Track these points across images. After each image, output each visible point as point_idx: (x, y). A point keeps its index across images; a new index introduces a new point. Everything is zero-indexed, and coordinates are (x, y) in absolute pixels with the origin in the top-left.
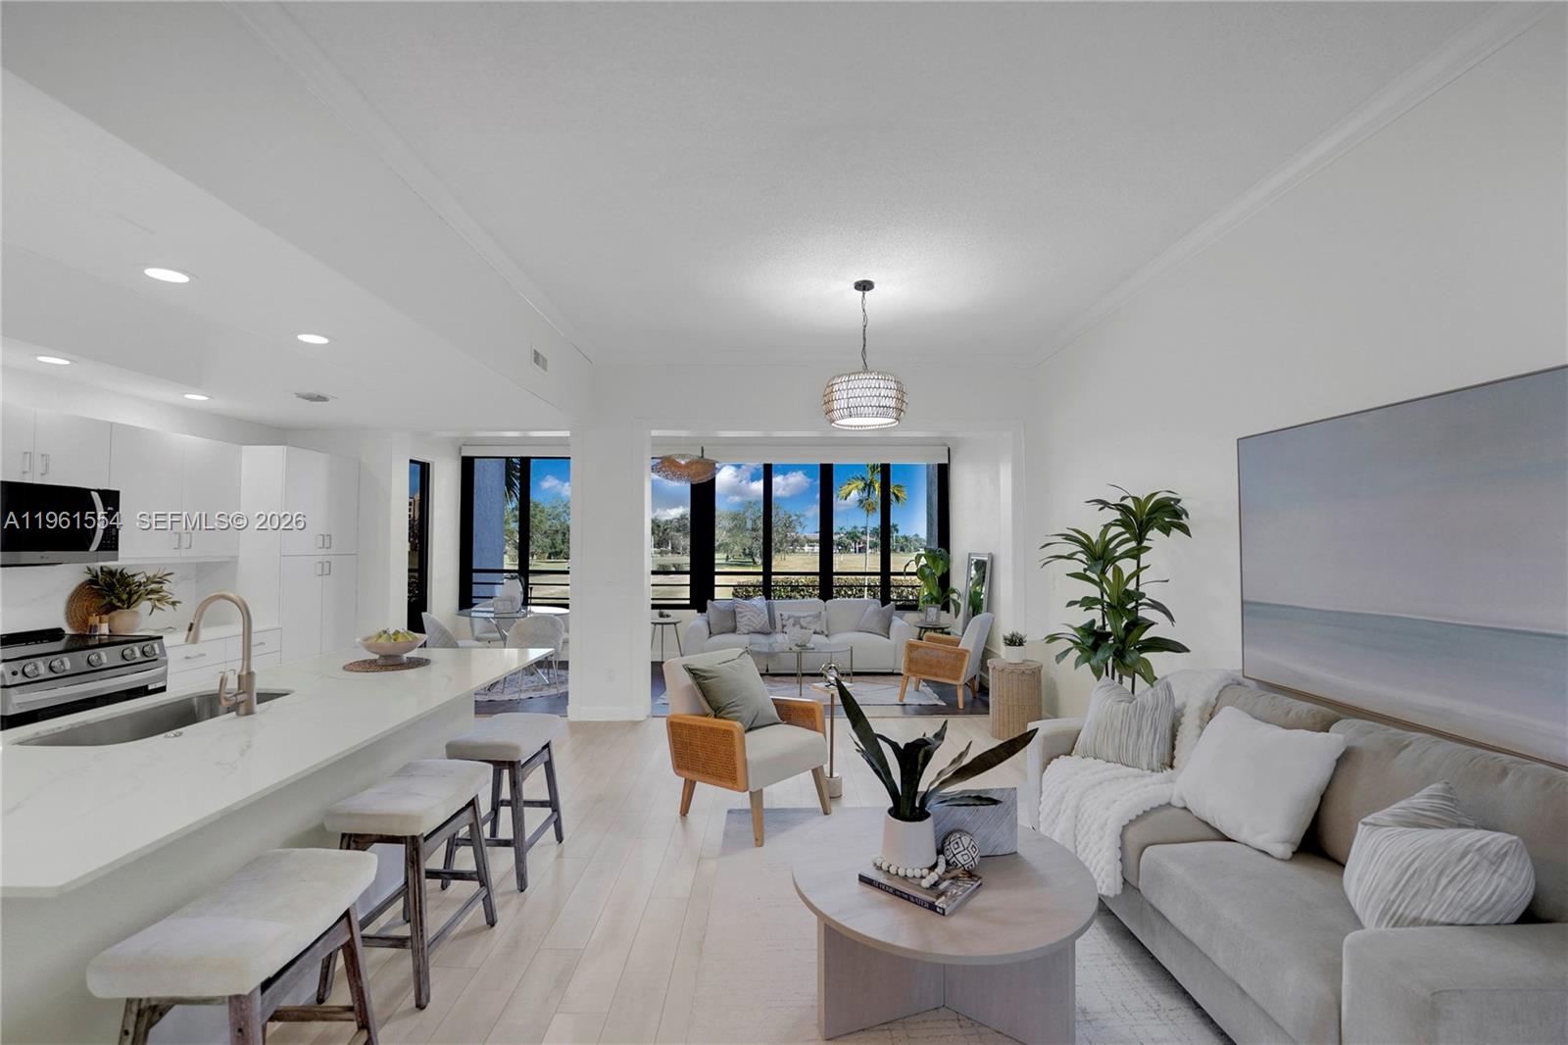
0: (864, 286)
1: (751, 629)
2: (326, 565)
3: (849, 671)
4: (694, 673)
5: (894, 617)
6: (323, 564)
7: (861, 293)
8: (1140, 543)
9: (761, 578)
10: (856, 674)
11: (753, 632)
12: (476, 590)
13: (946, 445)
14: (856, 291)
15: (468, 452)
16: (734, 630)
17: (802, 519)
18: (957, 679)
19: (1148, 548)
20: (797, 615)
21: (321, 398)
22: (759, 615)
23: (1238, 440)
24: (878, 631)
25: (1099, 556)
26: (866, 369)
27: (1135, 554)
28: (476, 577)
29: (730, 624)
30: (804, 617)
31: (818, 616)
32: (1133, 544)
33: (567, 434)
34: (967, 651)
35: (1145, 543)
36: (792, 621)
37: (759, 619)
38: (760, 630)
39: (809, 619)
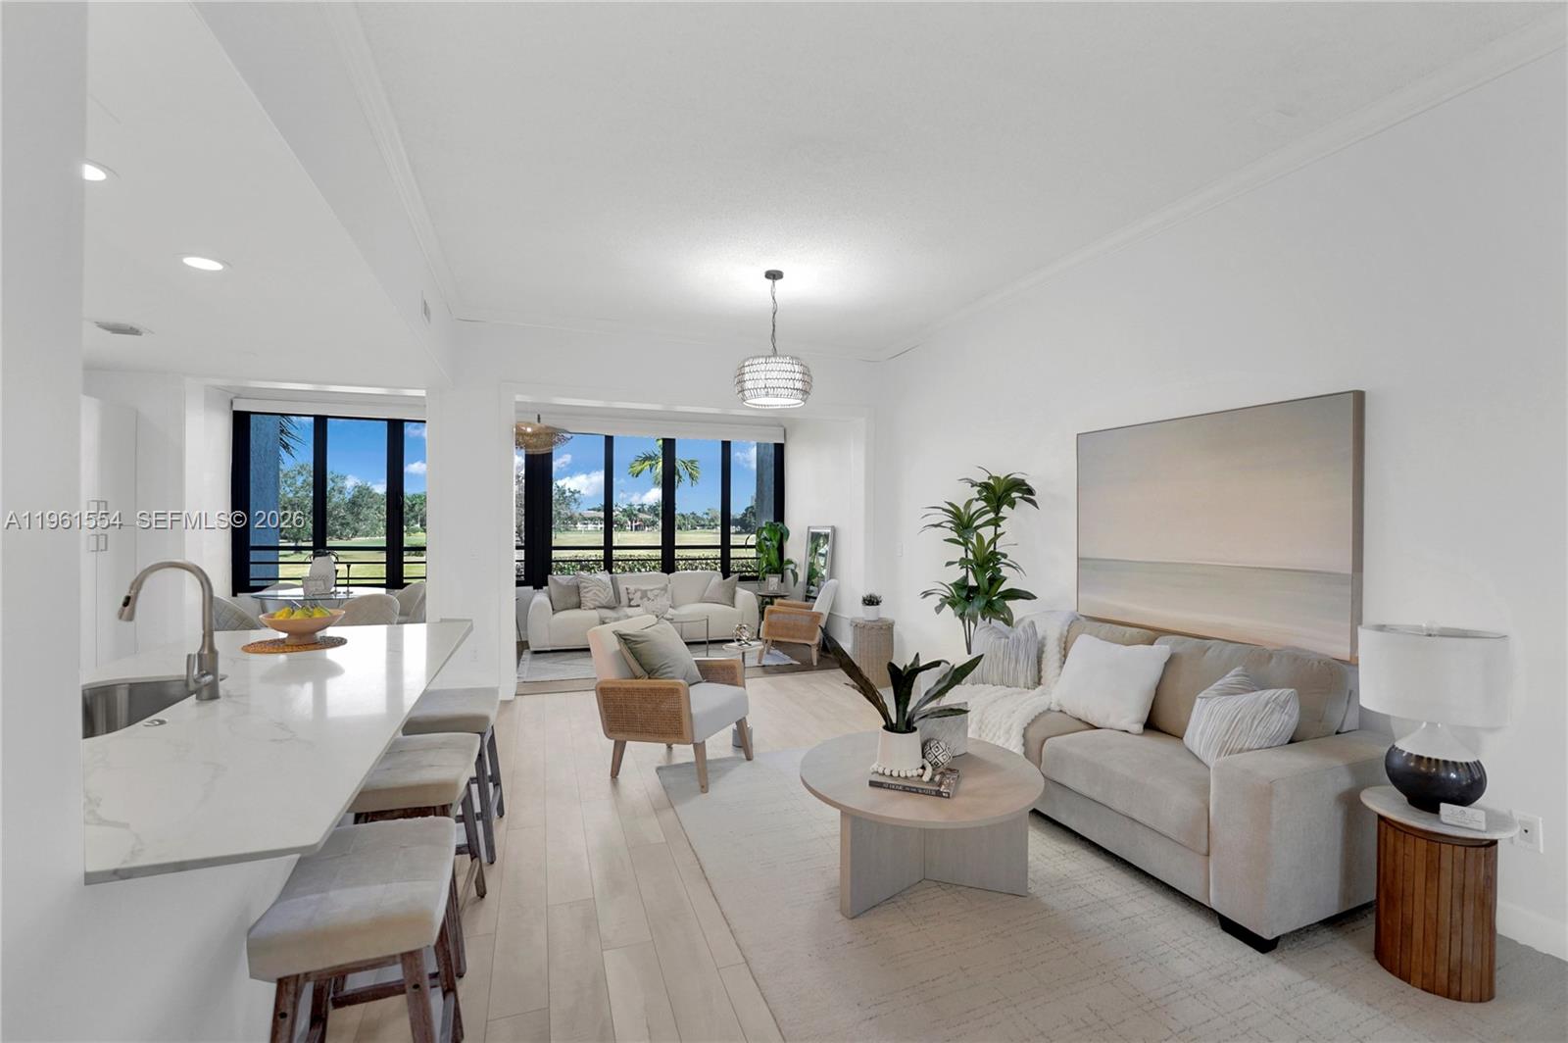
0: (774, 275)
1: (597, 603)
2: (102, 539)
3: (705, 640)
4: (623, 638)
5: (737, 588)
6: (97, 536)
7: (771, 281)
8: (997, 514)
9: (601, 553)
10: (711, 642)
11: (599, 607)
12: (255, 571)
13: (782, 426)
14: (767, 280)
15: (242, 406)
16: (579, 606)
17: (577, 495)
18: (812, 639)
19: (1004, 518)
20: (644, 588)
21: (133, 331)
22: (605, 590)
23: (1078, 435)
24: (723, 602)
25: (963, 524)
26: (775, 354)
27: (996, 522)
28: (254, 556)
29: (574, 599)
30: (651, 590)
31: (665, 589)
32: (992, 515)
33: (422, 393)
34: (822, 614)
35: (1001, 515)
36: (639, 594)
37: (605, 594)
38: (604, 603)
39: (656, 592)
